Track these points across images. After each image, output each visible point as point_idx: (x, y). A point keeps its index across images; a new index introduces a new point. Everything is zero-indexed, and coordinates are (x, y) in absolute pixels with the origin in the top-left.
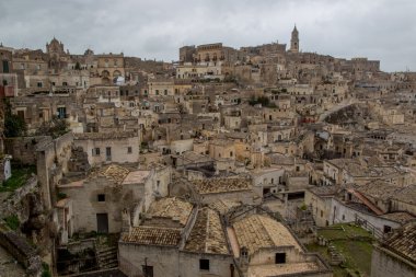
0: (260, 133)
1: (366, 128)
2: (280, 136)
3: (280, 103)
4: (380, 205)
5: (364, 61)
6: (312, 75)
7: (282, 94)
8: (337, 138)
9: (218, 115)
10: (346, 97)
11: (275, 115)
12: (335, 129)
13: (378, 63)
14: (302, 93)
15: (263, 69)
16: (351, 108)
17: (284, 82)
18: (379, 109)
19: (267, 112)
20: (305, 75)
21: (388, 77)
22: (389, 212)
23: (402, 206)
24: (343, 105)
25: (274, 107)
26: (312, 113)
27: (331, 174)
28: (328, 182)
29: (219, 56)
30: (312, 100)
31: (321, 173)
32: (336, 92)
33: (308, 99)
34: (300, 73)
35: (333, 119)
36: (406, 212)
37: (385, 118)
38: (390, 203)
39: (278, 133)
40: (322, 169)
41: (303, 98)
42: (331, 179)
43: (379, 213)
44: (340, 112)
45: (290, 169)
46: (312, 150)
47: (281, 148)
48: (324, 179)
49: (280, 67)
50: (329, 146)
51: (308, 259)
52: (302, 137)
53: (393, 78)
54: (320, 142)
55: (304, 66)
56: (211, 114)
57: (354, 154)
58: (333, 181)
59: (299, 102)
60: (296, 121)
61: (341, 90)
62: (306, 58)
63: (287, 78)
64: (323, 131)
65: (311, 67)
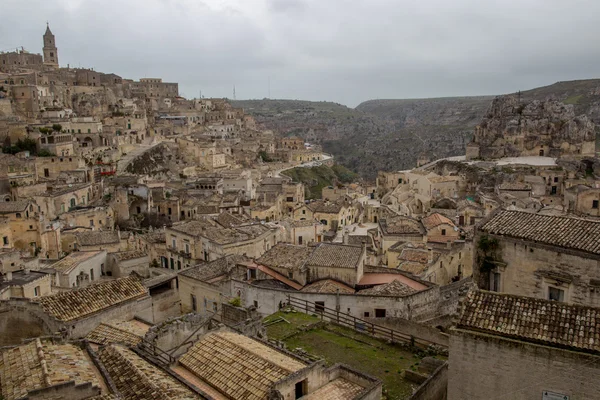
0: (40, 200)
1: (182, 176)
2: (73, 201)
3: (58, 149)
5: (157, 83)
6: (94, 104)
7: (56, 135)
8: (156, 194)
10: (148, 134)
11: (54, 169)
13: (176, 85)
14: (84, 130)
15: (13, 94)
16: (159, 150)
17: (51, 114)
18: (193, 149)
19: (40, 164)
20: (83, 103)
21: (192, 105)
22: (309, 283)
23: (323, 272)
24: (147, 145)
25: (46, 154)
26: (106, 160)
27: (181, 247)
28: (178, 259)
30: (103, 139)
31: (163, 247)
32: (133, 128)
33: (96, 138)
34: (74, 99)
35: (140, 165)
36: (330, 278)
37: (202, 160)
38: (308, 272)
39: (69, 197)
41: (88, 139)
42: (182, 254)
43: (297, 287)
44: (146, 155)
45: (115, 249)
46: (126, 216)
47: (82, 220)
48: (169, 255)
49: (42, 91)
50: (149, 207)
52: (108, 198)
53: (199, 107)
54: (136, 202)
55: (80, 89)
57: (183, 213)
59: (85, 145)
60: (92, 175)
61: (140, 125)
62: (81, 77)
63: (56, 109)
64: (137, 186)
65: (90, 90)
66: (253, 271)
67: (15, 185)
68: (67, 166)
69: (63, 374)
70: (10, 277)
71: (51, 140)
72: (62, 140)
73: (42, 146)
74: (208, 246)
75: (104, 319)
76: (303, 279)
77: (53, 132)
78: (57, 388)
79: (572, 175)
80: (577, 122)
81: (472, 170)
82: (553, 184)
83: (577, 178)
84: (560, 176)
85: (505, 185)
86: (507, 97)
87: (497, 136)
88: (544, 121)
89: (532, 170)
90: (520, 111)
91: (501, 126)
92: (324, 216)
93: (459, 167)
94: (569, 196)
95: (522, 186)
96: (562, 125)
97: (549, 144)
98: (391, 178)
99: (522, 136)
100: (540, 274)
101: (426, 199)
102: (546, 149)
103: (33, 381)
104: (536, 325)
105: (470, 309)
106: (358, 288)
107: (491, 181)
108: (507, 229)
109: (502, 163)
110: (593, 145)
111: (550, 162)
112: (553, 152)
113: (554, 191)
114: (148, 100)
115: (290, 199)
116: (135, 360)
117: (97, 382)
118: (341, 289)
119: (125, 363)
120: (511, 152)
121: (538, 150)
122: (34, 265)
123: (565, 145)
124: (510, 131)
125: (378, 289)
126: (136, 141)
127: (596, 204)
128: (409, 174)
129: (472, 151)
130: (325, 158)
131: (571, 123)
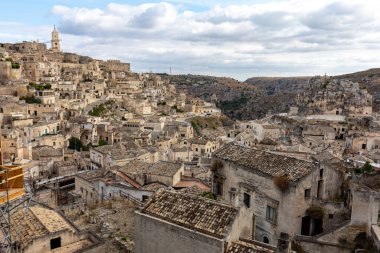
0: (26, 129)
1: (123, 119)
2: (46, 130)
3: (45, 100)
4: (138, 179)
5: (118, 63)
6: (74, 73)
7: (46, 91)
8: (100, 128)
10: (105, 93)
11: (40, 110)
12: (98, 120)
13: (129, 64)
14: (65, 89)
15: (25, 66)
16: (110, 102)
17: (46, 79)
18: (132, 103)
19: (32, 108)
20: (67, 73)
21: (136, 76)
22: (146, 184)
23: (154, 178)
24: (103, 99)
25: (39, 102)
26: (76, 108)
27: (97, 160)
28: (95, 167)
30: (76, 95)
31: (88, 160)
32: (97, 89)
33: (72, 93)
34: (63, 71)
35: (97, 111)
36: (157, 182)
37: (137, 110)
38: (146, 177)
39: (45, 127)
40: (88, 156)
41: (67, 94)
42: (97, 165)
43: (137, 186)
44: (101, 105)
45: (59, 160)
47: (48, 142)
48: (91, 165)
49: (42, 66)
50: (93, 136)
51: (82, 237)
52: (68, 130)
53: (141, 78)
54: (85, 133)
55: (66, 65)
57: (115, 141)
58: (99, 166)
59: (64, 98)
60: (62, 115)
61: (101, 87)
62: (67, 57)
63: (49, 76)
64: (87, 123)
65: (72, 65)
67: (15, 119)
68: (48, 110)
71: (41, 94)
72: (48, 94)
73: (35, 97)
76: (142, 182)
79: (354, 127)
80: (360, 94)
81: (290, 122)
82: (341, 132)
83: (356, 129)
84: (346, 128)
85: (309, 132)
86: (319, 77)
87: (309, 101)
88: (339, 93)
89: (328, 124)
90: (325, 86)
91: (312, 95)
92: (197, 146)
93: (284, 120)
94: (348, 140)
95: (318, 133)
96: (351, 96)
97: (342, 107)
98: (242, 125)
99: (325, 102)
101: (260, 139)
102: (340, 110)
107: (300, 129)
109: (309, 118)
110: (371, 109)
111: (341, 118)
112: (345, 113)
113: (340, 138)
114: (110, 73)
115: (183, 135)
120: (317, 111)
121: (335, 110)
123: (352, 108)
124: (318, 98)
125: (182, 190)
126: (98, 97)
127: (364, 146)
128: (253, 123)
129: (294, 110)
130: (216, 112)
131: (356, 94)
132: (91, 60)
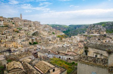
0: (18, 40)
1: (40, 36)
2: (23, 40)
3: (21, 32)
5: (37, 22)
6: (27, 25)
7: (21, 30)
9: (5, 36)
11: (21, 35)
13: (40, 22)
14: (25, 29)
15: (15, 23)
16: (37, 32)
18: (42, 32)
19: (18, 34)
24: (35, 31)
26: (28, 34)
27: (39, 47)
29: (2, 20)
30: (28, 30)
33: (27, 30)
34: (24, 24)
36: (61, 53)
37: (44, 34)
44: (35, 33)
45: (29, 47)
46: (31, 42)
47: (24, 43)
48: (37, 49)
49: (19, 23)
50: (35, 41)
52: (28, 40)
53: (43, 25)
54: (33, 40)
55: (25, 23)
56: (3, 36)
57: (40, 42)
58: (40, 49)
59: (25, 31)
60: (26, 36)
61: (34, 28)
62: (25, 21)
63: (21, 26)
64: (33, 38)
65: (27, 23)
66: (49, 51)
67: (15, 37)
68: (23, 34)
69: (17, 66)
70: (12, 51)
71: (20, 30)
72: (22, 30)
73: (19, 31)
74: (43, 47)
75: (25, 58)
76: (57, 53)
77: (20, 29)
78: (16, 68)
79: (102, 37)
81: (86, 36)
83: (103, 37)
84: (100, 37)
85: (91, 38)
86: (92, 24)
87: (90, 31)
88: (98, 28)
89: (95, 36)
90: (94, 27)
92: (62, 43)
93: (84, 35)
94: (102, 40)
95: (94, 39)
96: (101, 29)
97: (99, 32)
98: (73, 37)
99: (94, 31)
100: (94, 53)
101: (79, 40)
102: (98, 33)
103: (13, 67)
104: (91, 61)
105: (81, 58)
106: (66, 54)
107: (89, 38)
108: (89, 46)
109: (91, 35)
110: (106, 32)
111: (99, 35)
112: (99, 33)
113: (99, 40)
114: (35, 24)
115: (57, 40)
116: (29, 65)
117: (22, 68)
118: (63, 54)
119: (27, 65)
120: (92, 33)
122: (17, 50)
123: (101, 32)
124: (92, 30)
125: (69, 55)
126: (33, 31)
127: (106, 42)
128: (76, 36)
129: (86, 33)
130: (63, 34)
131: (102, 28)
132: (31, 21)
